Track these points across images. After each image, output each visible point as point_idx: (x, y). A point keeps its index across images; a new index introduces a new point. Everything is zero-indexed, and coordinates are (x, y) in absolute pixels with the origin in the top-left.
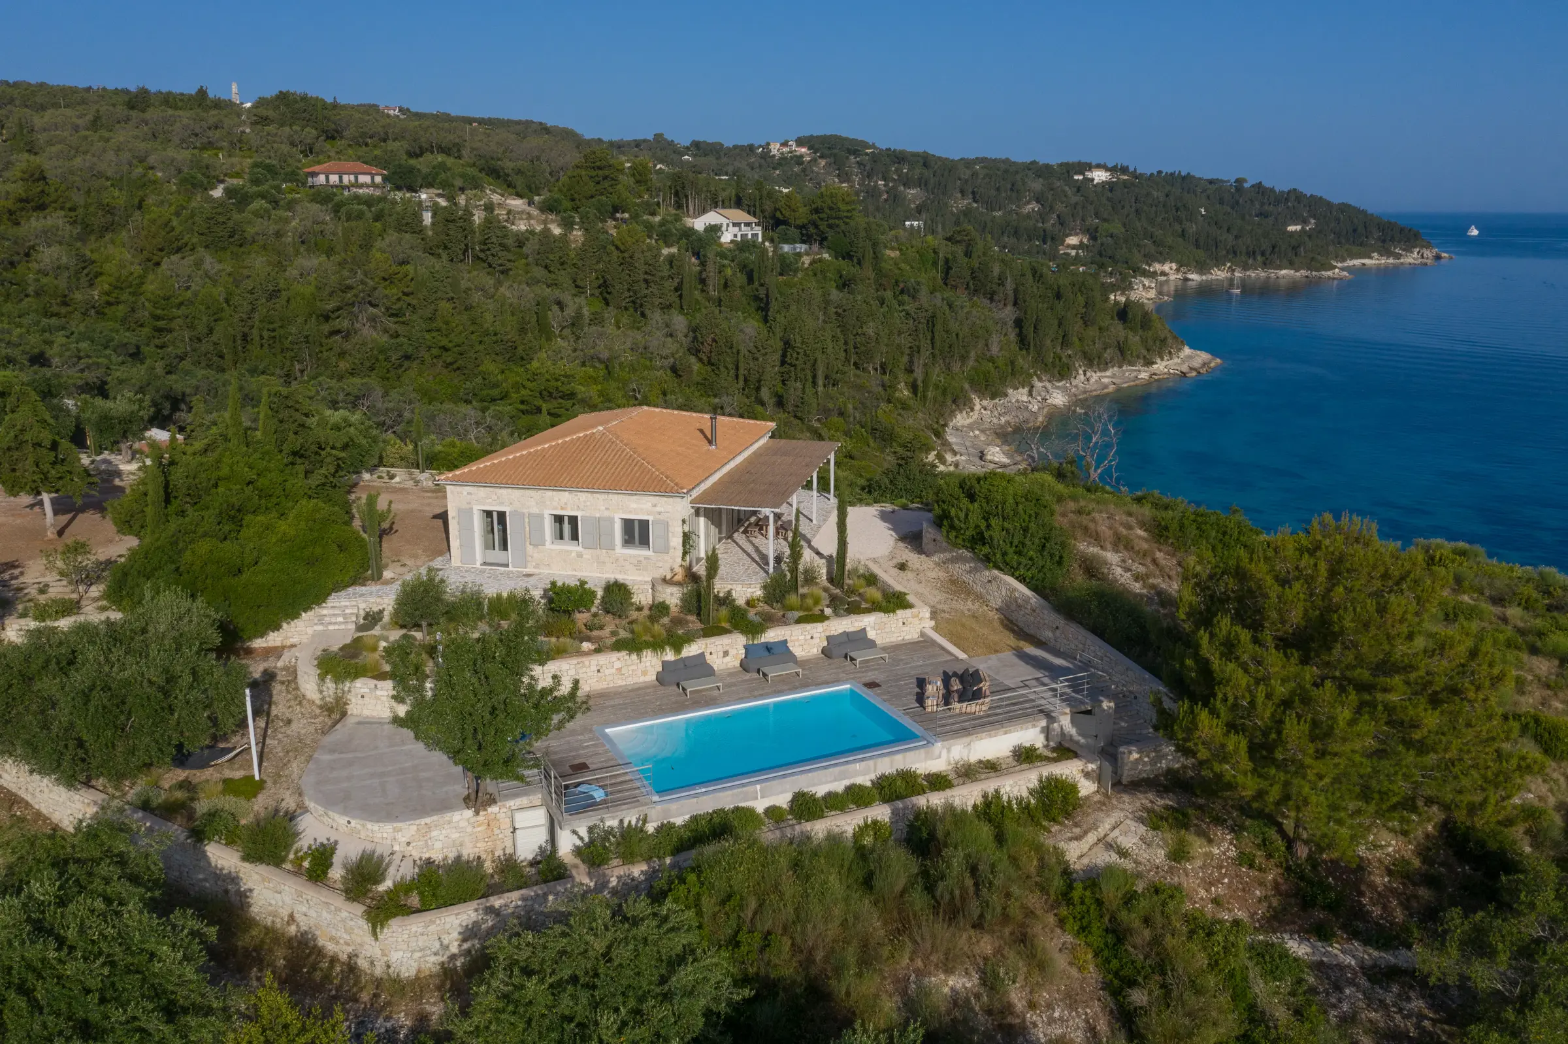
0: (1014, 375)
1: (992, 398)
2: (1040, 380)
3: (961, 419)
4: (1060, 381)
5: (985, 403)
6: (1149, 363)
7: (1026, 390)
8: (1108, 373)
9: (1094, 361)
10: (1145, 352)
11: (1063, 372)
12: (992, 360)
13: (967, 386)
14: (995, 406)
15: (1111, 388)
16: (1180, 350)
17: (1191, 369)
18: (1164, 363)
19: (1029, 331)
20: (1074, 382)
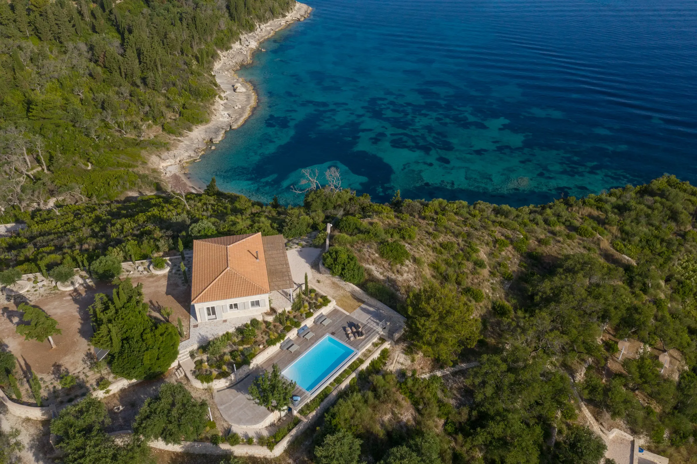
0: (233, 36)
1: (227, 51)
2: (242, 34)
3: (217, 66)
4: (250, 32)
5: (224, 53)
6: (284, 16)
7: (238, 43)
8: (268, 24)
9: (262, 19)
10: (282, 11)
11: (251, 28)
12: (222, 31)
13: (215, 48)
14: (228, 54)
15: (272, 33)
16: (295, 6)
17: (302, 16)
18: (290, 15)
19: (233, 11)
20: (257, 32)
